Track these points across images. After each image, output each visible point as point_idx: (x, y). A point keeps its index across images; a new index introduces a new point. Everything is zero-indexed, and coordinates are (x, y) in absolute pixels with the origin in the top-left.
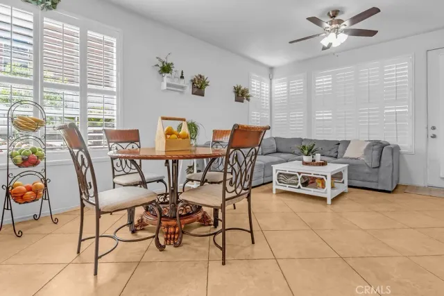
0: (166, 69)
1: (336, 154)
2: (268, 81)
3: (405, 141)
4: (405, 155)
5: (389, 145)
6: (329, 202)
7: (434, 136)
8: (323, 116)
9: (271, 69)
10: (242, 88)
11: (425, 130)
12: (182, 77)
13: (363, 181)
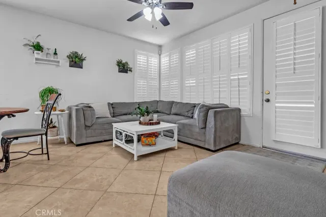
0: (38, 47)
1: (192, 115)
2: (158, 56)
3: (246, 104)
4: (245, 118)
5: (228, 107)
6: (135, 158)
7: (268, 101)
8: (189, 83)
9: (160, 47)
10: (124, 62)
11: (261, 95)
12: (55, 54)
13: (196, 139)
